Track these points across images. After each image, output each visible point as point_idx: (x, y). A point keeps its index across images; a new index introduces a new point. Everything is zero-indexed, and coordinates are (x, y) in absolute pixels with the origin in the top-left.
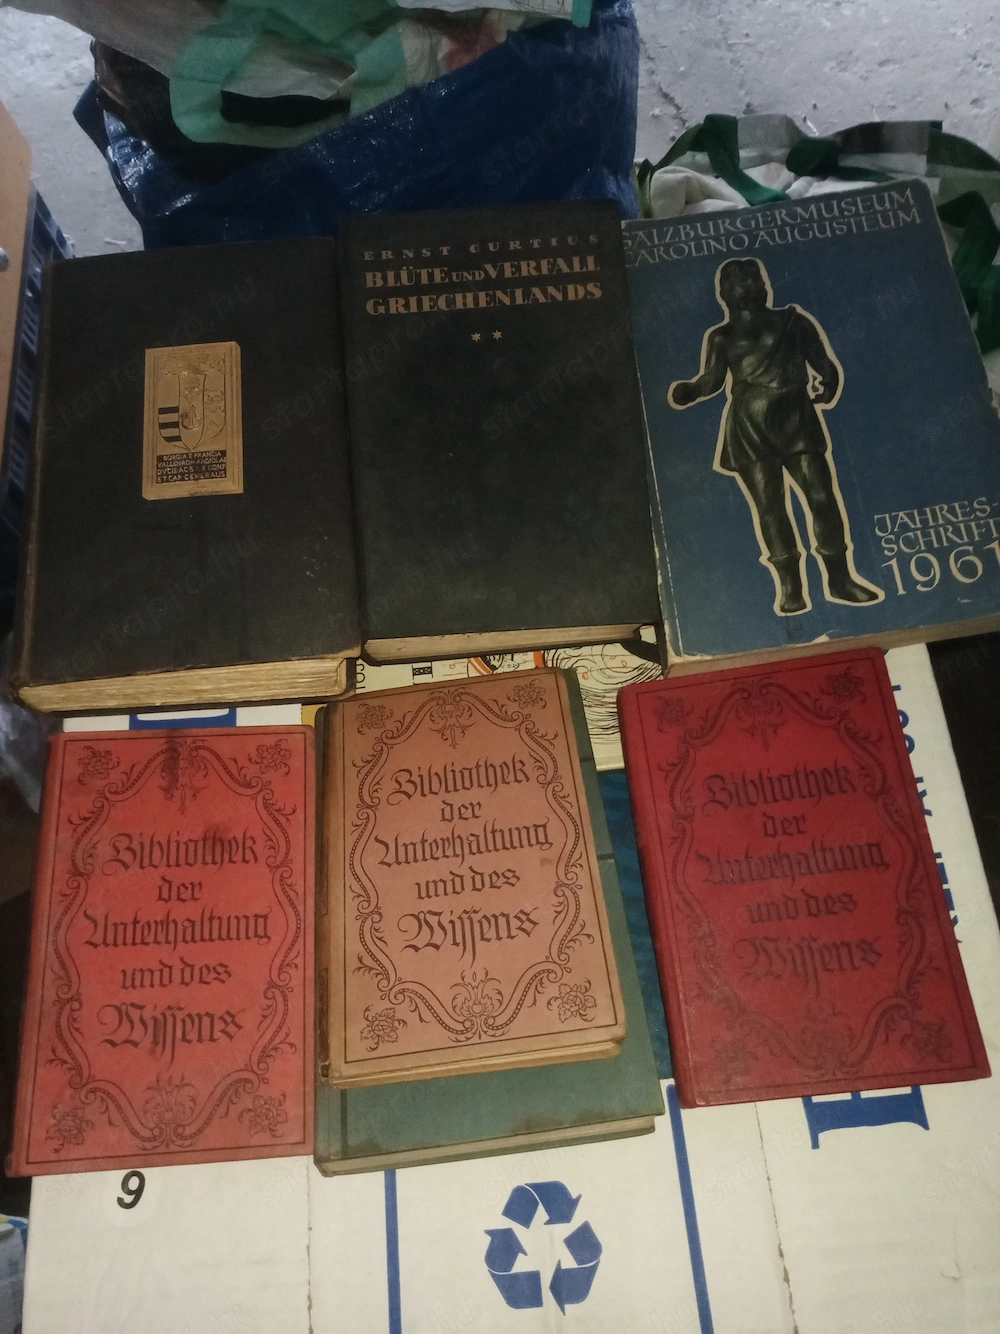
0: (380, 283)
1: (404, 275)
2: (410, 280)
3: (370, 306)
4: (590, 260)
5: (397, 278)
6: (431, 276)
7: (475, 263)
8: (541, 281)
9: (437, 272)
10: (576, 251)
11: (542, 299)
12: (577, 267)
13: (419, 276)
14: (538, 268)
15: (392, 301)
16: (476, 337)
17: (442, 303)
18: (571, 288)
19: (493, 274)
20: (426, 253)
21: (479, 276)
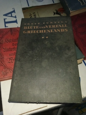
0: (26, 28)
1: (31, 27)
2: (32, 28)
3: (24, 32)
4: (65, 25)
5: (30, 28)
6: (36, 27)
7: (44, 25)
8: (56, 28)
9: (37, 27)
10: (63, 24)
11: (56, 31)
12: (63, 26)
13: (33, 27)
14: (56, 26)
15: (28, 31)
16: (43, 38)
17: (37, 32)
18: (62, 30)
19: (47, 27)
20: (35, 24)
21: (44, 27)
